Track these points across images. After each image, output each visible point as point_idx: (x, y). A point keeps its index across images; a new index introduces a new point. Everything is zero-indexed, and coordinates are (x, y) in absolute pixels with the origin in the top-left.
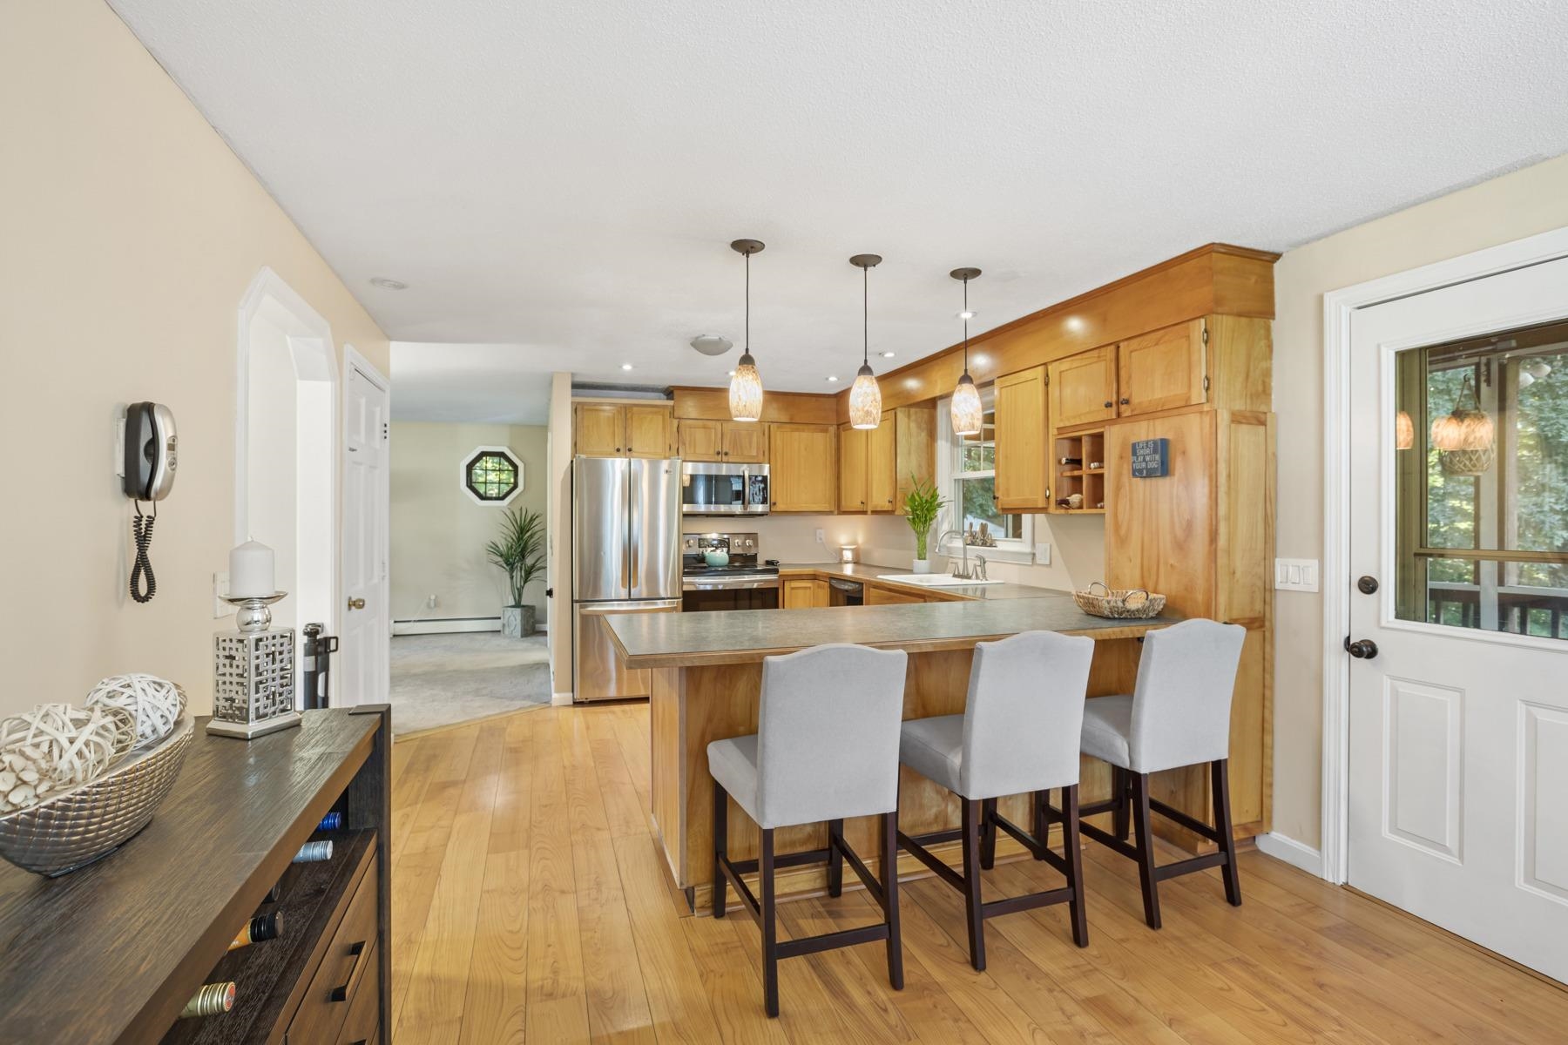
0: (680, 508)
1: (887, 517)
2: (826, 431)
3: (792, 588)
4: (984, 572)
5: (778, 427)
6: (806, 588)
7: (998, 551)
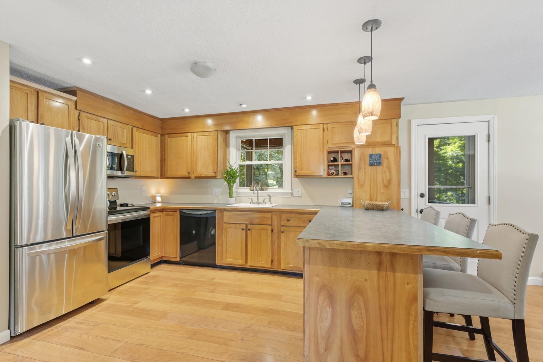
0: (107, 172)
1: (188, 180)
2: (157, 136)
3: (154, 217)
4: (270, 201)
5: (137, 130)
6: (158, 216)
7: (268, 192)
